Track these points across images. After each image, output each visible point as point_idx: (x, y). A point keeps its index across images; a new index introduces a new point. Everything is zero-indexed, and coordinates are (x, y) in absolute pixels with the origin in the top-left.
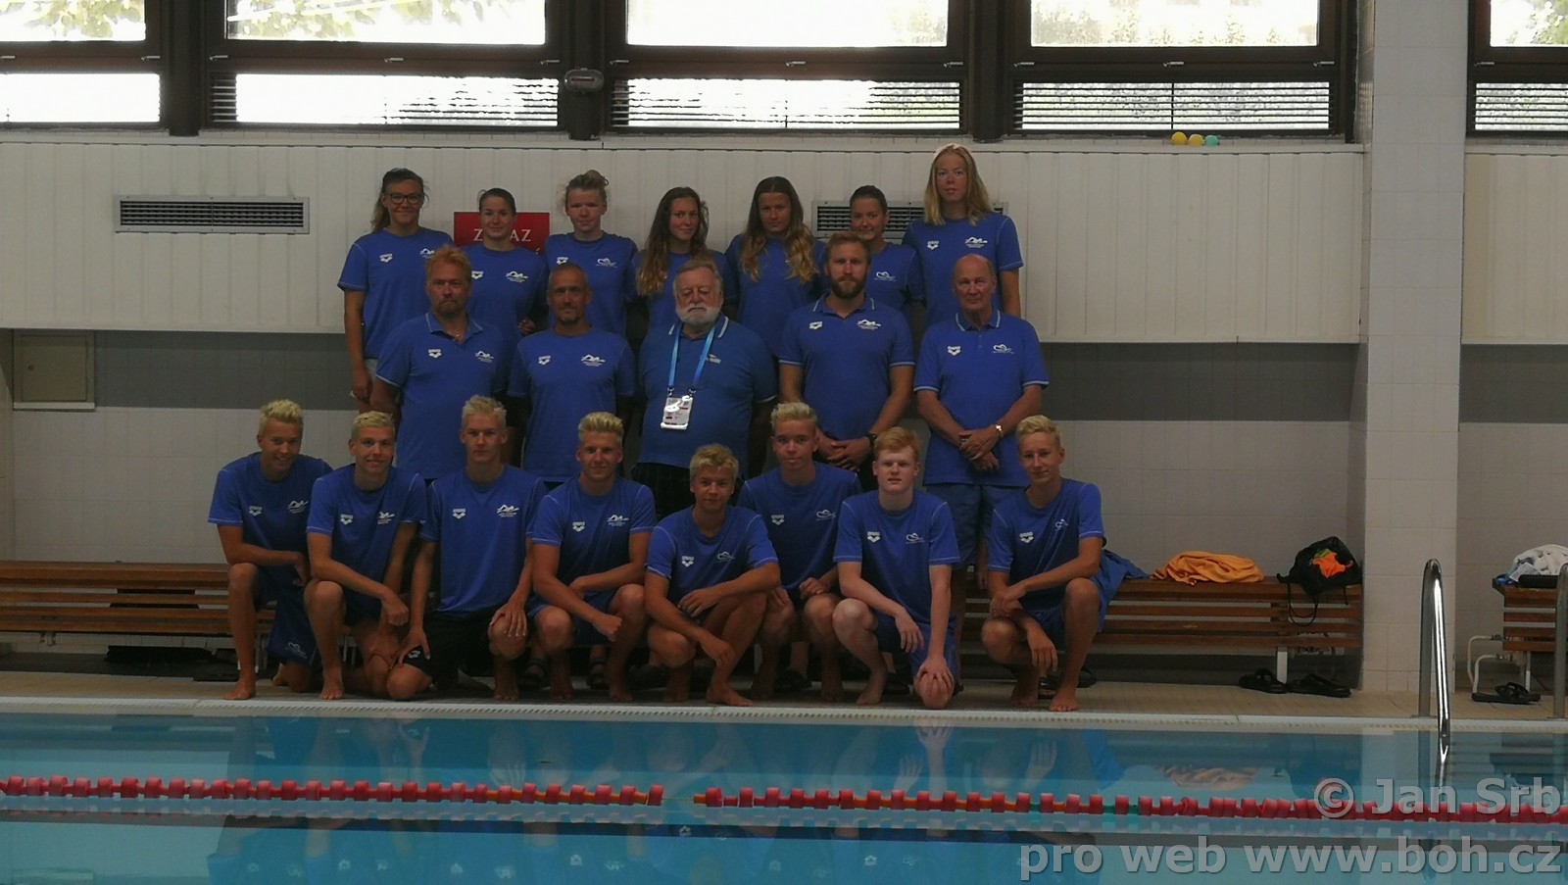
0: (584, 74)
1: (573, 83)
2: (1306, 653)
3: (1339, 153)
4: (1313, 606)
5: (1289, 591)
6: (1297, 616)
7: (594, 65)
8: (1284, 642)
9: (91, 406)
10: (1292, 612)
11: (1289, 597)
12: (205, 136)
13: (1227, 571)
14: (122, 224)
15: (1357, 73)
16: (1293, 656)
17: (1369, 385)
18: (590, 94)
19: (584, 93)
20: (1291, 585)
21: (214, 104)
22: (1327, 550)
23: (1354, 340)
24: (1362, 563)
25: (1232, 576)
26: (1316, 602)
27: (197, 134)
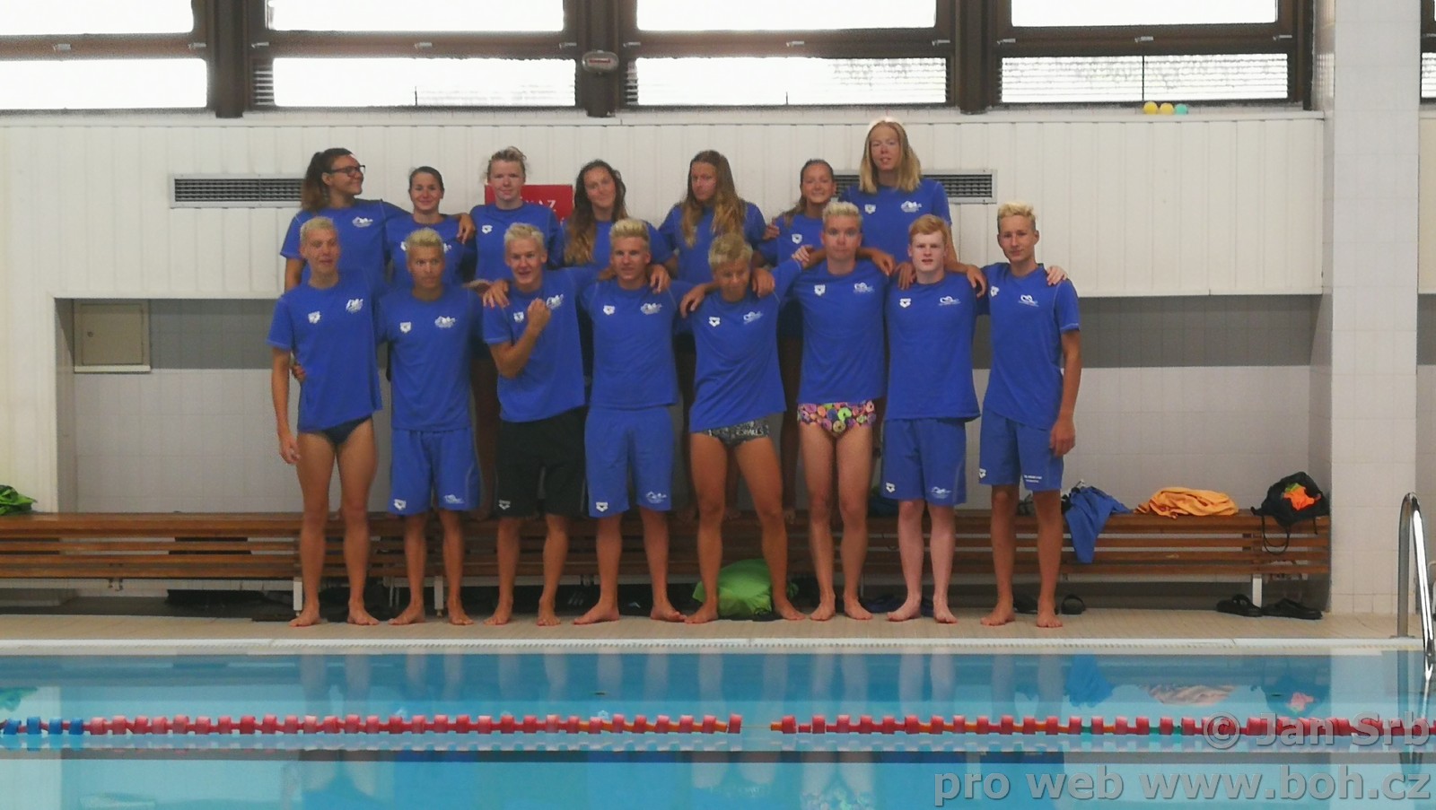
0: (601, 56)
1: (590, 64)
2: (1278, 579)
3: (1299, 119)
4: (1285, 536)
5: (1264, 523)
6: (1271, 545)
7: (609, 47)
8: (1258, 569)
9: (146, 368)
10: (1266, 542)
11: (1263, 528)
12: (249, 118)
13: (1205, 505)
14: (177, 201)
15: (1314, 46)
16: (1267, 582)
17: (1334, 333)
18: (606, 74)
19: (600, 73)
20: (1265, 517)
21: (256, 88)
22: (1297, 485)
23: (1318, 291)
24: (1329, 495)
25: (1210, 509)
26: (1288, 532)
27: (241, 116)
